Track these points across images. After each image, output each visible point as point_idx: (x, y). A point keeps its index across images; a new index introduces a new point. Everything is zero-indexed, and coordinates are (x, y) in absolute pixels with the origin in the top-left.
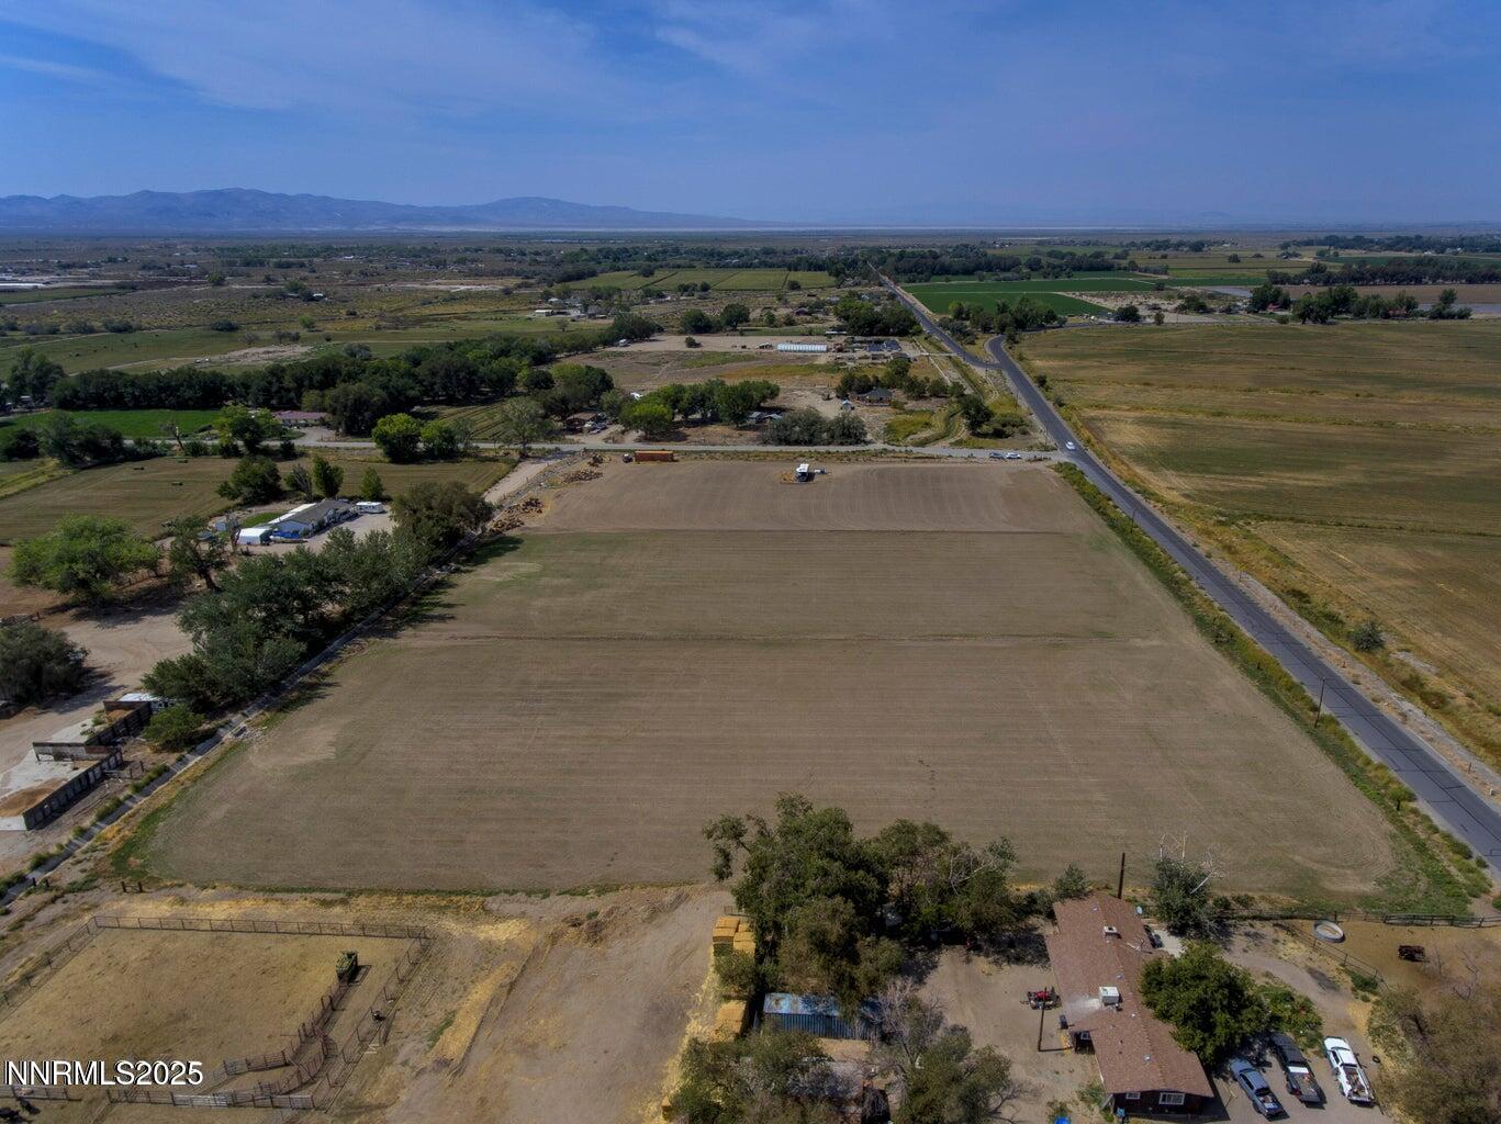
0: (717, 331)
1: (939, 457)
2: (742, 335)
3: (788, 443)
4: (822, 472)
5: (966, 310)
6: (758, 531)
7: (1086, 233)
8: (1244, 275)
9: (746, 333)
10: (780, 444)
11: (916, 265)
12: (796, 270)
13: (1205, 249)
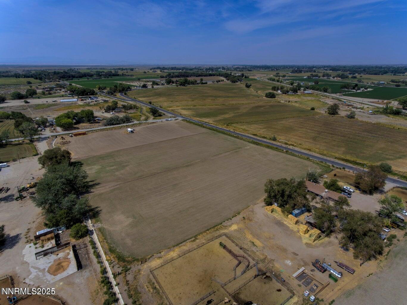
1: (155, 122)
2: (39, 98)
3: (113, 124)
5: (101, 87)
6: (151, 143)
7: (101, 66)
8: (149, 76)
9: (40, 98)
10: (111, 125)
11: (64, 75)
13: (134, 70)
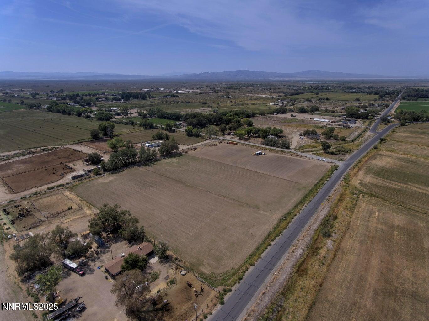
0: (307, 113)
4: (264, 154)
12: (370, 94)
